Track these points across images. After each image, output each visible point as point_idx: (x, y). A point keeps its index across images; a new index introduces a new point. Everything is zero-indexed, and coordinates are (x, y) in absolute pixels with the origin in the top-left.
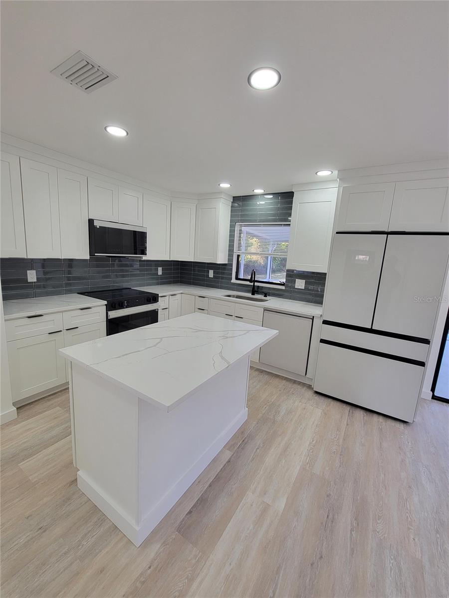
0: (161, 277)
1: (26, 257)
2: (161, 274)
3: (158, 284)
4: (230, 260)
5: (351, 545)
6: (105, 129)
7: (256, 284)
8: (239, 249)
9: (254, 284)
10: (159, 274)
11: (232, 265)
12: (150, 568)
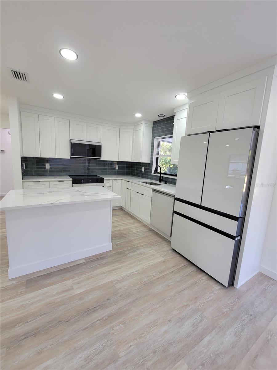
0: (118, 171)
1: (40, 157)
2: (118, 169)
3: (115, 174)
4: (152, 160)
5: (89, 325)
6: (53, 95)
7: (162, 175)
8: (158, 153)
9: (160, 175)
10: (116, 169)
11: (152, 164)
12: (4, 287)
